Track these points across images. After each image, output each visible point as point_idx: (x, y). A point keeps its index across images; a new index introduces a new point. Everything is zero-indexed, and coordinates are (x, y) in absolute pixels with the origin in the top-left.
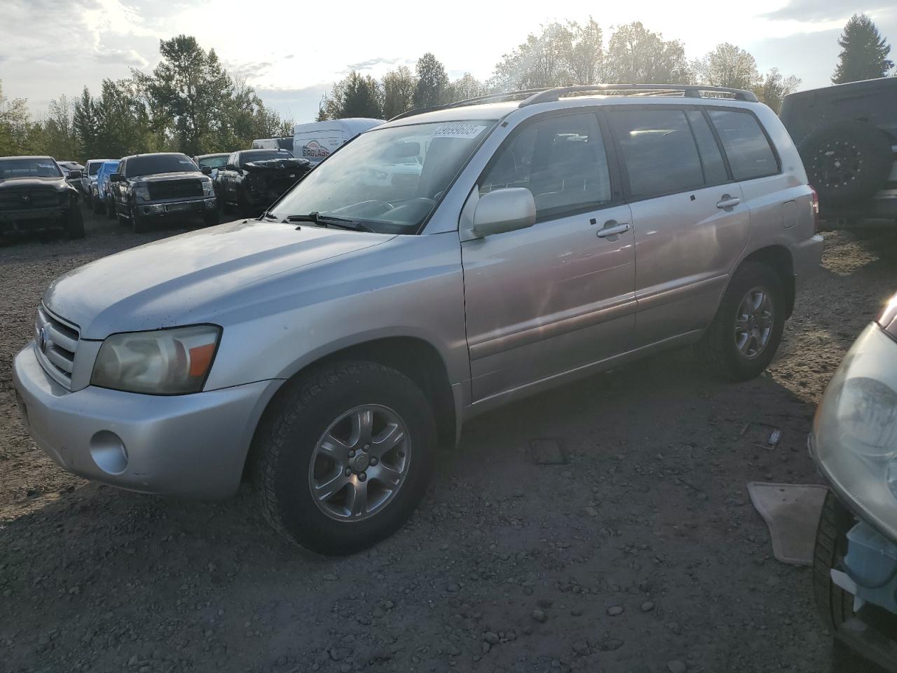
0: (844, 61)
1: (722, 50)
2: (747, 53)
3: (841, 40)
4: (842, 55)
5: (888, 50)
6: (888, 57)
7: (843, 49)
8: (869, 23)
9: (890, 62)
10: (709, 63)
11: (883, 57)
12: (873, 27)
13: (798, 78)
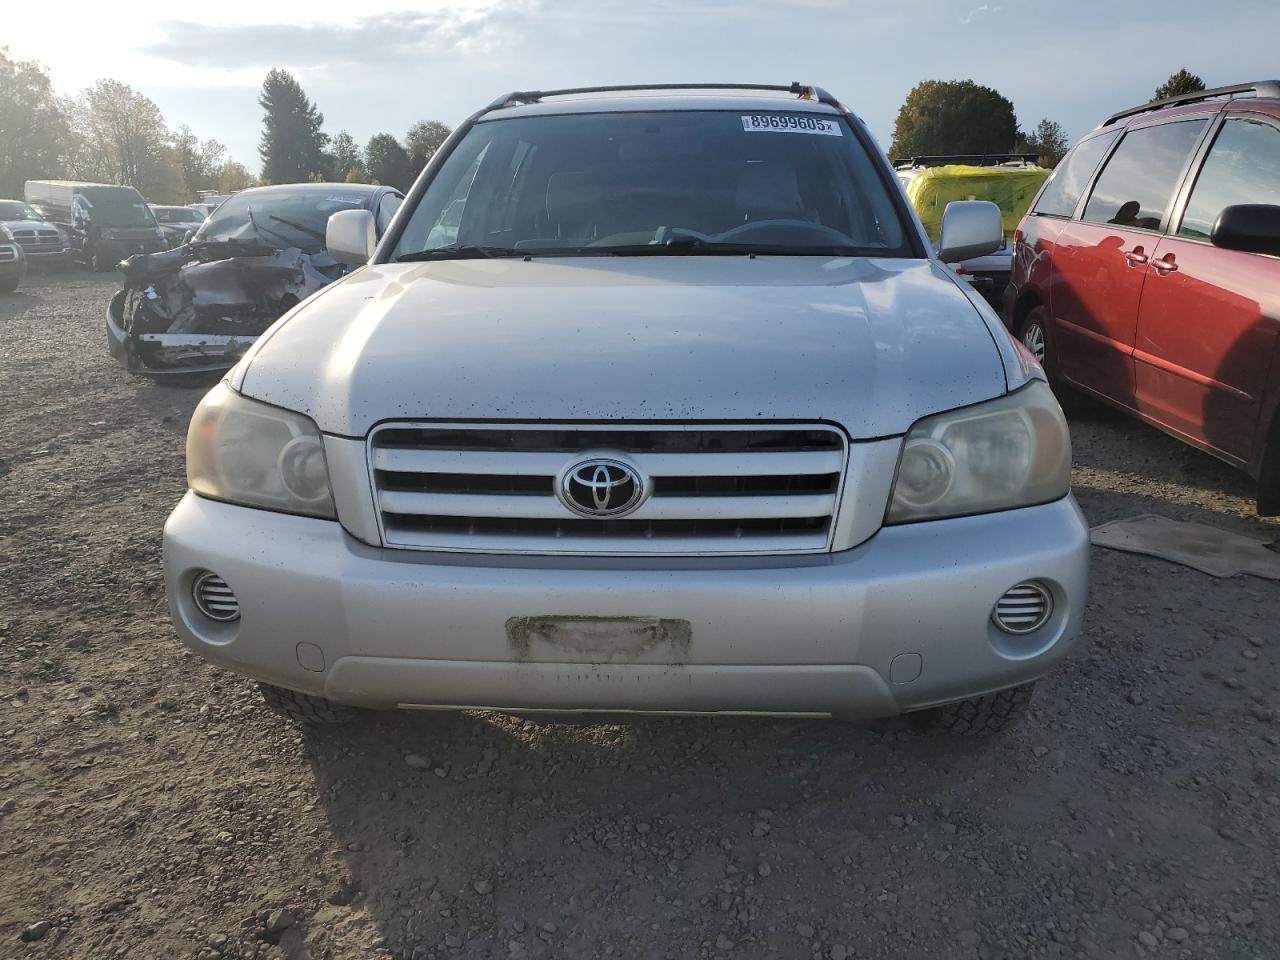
0: (270, 126)
1: (106, 86)
2: (144, 98)
3: (262, 99)
4: (266, 120)
5: (320, 120)
6: (323, 129)
7: (267, 113)
8: (292, 82)
9: (325, 136)
10: (88, 105)
11: (316, 129)
12: (298, 88)
13: (220, 143)
